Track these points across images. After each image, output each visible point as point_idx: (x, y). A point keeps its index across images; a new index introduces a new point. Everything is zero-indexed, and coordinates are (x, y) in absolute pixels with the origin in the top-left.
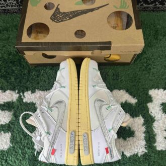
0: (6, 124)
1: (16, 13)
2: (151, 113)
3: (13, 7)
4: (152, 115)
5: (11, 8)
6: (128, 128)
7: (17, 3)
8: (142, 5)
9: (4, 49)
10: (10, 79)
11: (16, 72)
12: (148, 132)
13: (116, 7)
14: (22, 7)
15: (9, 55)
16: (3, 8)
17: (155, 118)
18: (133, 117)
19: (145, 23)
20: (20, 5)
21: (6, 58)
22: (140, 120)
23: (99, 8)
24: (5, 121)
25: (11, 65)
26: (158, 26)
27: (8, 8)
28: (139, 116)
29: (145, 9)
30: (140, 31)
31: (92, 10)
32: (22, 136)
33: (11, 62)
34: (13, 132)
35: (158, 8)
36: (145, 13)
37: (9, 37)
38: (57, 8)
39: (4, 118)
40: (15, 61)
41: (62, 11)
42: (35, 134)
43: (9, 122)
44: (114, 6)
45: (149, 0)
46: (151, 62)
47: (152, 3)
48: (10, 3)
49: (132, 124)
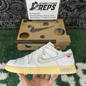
0: (5, 80)
1: (14, 29)
2: (78, 74)
4: (78, 75)
6: (66, 82)
8: (69, 27)
9: (7, 44)
10: (9, 57)
11: (12, 54)
12: (77, 84)
13: (58, 27)
15: (10, 47)
16: (9, 27)
17: (80, 77)
18: (69, 77)
19: (71, 34)
20: (17, 26)
21: (8, 48)
22: (72, 78)
23: (50, 27)
24: (4, 78)
25: (10, 51)
26: (77, 35)
27: (11, 27)
29: (71, 28)
30: (69, 36)
31: (47, 28)
33: (10, 50)
34: (8, 83)
35: (77, 28)
36: (71, 30)
37: (10, 39)
38: (33, 27)
39: (4, 76)
40: (12, 50)
41: (35, 28)
42: (19, 85)
44: (57, 26)
45: (72, 25)
46: (75, 50)
47: (73, 26)
48: (12, 25)
49: (68, 80)
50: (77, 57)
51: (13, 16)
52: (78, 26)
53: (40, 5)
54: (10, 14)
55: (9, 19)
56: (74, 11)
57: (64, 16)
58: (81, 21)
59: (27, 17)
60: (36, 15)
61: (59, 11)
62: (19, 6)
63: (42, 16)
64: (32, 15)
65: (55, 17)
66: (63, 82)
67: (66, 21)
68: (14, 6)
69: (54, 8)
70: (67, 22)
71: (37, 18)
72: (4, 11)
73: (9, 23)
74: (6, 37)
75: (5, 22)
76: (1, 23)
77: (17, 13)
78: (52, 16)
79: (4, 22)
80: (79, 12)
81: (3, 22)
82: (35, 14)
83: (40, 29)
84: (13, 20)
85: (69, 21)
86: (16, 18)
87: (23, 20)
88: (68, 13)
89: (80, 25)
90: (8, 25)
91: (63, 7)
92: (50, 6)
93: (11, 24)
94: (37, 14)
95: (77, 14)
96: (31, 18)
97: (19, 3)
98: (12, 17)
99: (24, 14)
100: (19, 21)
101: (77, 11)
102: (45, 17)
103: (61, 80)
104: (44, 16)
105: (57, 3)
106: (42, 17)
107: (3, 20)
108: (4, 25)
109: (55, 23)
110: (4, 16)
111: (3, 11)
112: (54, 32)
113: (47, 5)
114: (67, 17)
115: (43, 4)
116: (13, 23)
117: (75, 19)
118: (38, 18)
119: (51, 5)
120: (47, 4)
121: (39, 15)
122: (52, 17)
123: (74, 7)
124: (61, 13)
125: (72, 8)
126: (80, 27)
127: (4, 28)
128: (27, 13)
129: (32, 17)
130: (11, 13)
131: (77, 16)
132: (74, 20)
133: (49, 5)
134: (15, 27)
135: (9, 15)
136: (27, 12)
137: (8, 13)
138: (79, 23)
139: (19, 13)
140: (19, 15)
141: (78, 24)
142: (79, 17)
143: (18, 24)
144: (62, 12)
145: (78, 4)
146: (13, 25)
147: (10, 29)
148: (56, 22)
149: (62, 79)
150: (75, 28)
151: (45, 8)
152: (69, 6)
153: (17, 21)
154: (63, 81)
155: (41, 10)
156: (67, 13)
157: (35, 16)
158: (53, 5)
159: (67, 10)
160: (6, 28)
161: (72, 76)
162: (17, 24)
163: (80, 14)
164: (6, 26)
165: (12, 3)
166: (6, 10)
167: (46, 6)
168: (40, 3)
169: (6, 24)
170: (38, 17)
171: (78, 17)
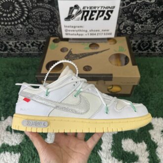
0: (17, 145)
1: (36, 56)
2: (153, 139)
3: (35, 52)
4: (154, 141)
5: (33, 52)
6: (131, 153)
7: (39, 49)
8: (137, 51)
13: (116, 51)
14: (41, 52)
16: (27, 52)
17: (158, 144)
18: (136, 143)
20: (40, 51)
22: (143, 146)
24: (17, 143)
26: (152, 68)
27: (31, 52)
28: (142, 142)
29: (140, 55)
30: (136, 67)
32: (30, 157)
34: (23, 153)
35: (151, 54)
36: (140, 58)
38: (70, 52)
39: (17, 139)
41: (73, 53)
43: (20, 144)
44: (114, 50)
45: (142, 47)
46: (149, 95)
47: (145, 50)
48: (33, 49)
49: (136, 149)
50: (152, 108)
51: (34, 31)
52: (154, 50)
53: (84, 12)
54: (29, 28)
55: (27, 36)
56: (147, 22)
57: (127, 31)
58: (160, 41)
59: (60, 33)
60: (77, 29)
61: (118, 23)
62: (46, 13)
63: (86, 31)
64: (68, 29)
65: (111, 34)
66: (125, 152)
67: (131, 41)
68: (37, 13)
69: (109, 16)
70: (133, 42)
71: (77, 34)
72: (19, 21)
73: (27, 45)
74: (21, 69)
75: (20, 43)
76: (13, 43)
77: (41, 25)
78: (106, 32)
79: (18, 42)
80: (155, 24)
81: (16, 42)
82: (75, 27)
83: (83, 54)
84: (35, 38)
85: (137, 42)
86: (40, 36)
87: (52, 39)
88: (135, 25)
89: (158, 49)
90: (25, 48)
91: (126, 15)
92: (101, 13)
93: (31, 46)
94: (78, 27)
95: (153, 28)
96: (67, 34)
97: (45, 8)
98: (33, 34)
99: (54, 28)
100: (45, 41)
101: (152, 22)
102: (92, 32)
103: (122, 148)
104: (90, 31)
105: (114, 7)
106: (87, 33)
107: (16, 39)
108: (18, 47)
109: (110, 44)
110: (18, 31)
111: (16, 22)
112: (109, 61)
113: (96, 12)
114: (133, 33)
115: (88, 9)
116: (35, 44)
117: (149, 38)
118: (80, 35)
119: (104, 12)
120: (96, 9)
121: (81, 29)
122: (105, 34)
123: (147, 14)
124: (122, 26)
125: (143, 17)
126: (158, 51)
127: (17, 53)
128: (59, 26)
129: (68, 32)
130: (31, 26)
131: (152, 32)
132: (146, 39)
133: (100, 11)
134: (37, 52)
135: (27, 29)
136: (60, 23)
137: (26, 26)
138: (156, 45)
139: (45, 25)
140: (45, 29)
141: (153, 46)
142: (156, 33)
143: (43, 46)
144: (124, 23)
145: (154, 9)
146: (34, 47)
147: (28, 55)
148: (112, 43)
149: (123, 146)
150: (148, 55)
151: (92, 17)
152: (138, 13)
153: (42, 41)
154: (125, 150)
155: (86, 19)
156: (133, 27)
157: (73, 31)
158: (108, 11)
159: (132, 21)
160: (22, 54)
161: (143, 141)
162: (41, 46)
163: (157, 28)
164: (21, 49)
165: (33, 8)
166: (22, 20)
167: (94, 13)
168: (84, 8)
169: (22, 47)
170: (79, 33)
171: (154, 33)
